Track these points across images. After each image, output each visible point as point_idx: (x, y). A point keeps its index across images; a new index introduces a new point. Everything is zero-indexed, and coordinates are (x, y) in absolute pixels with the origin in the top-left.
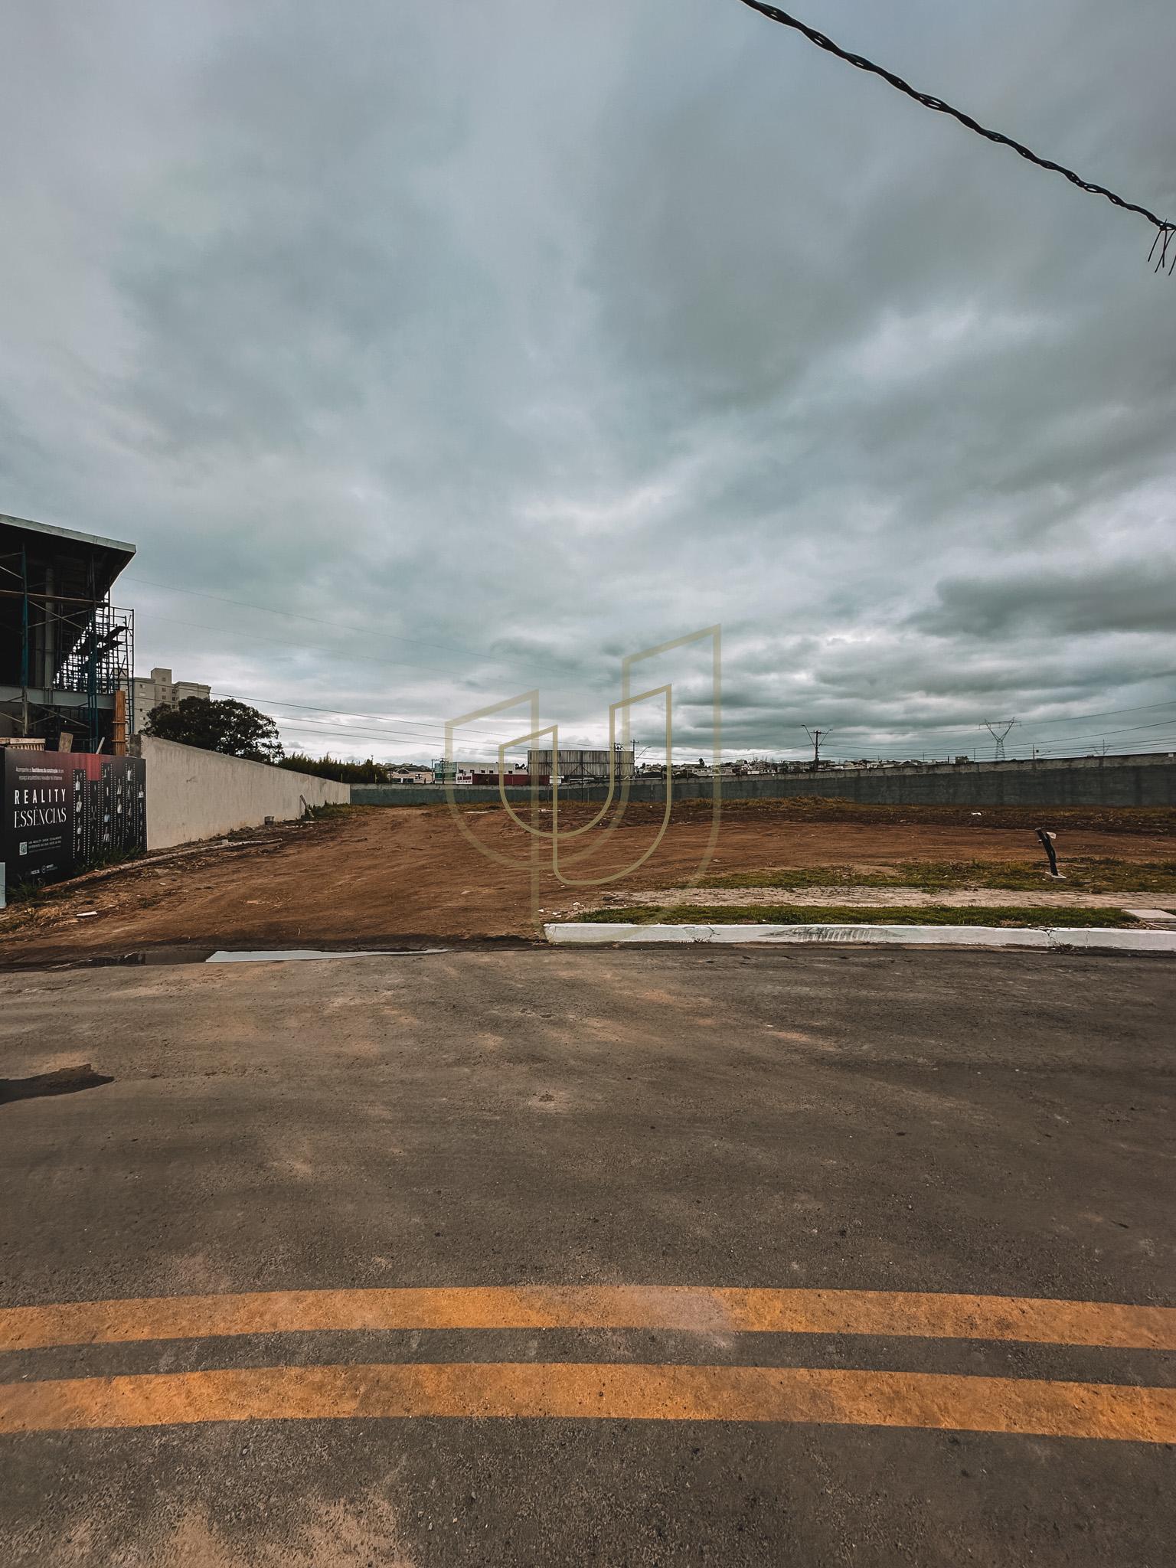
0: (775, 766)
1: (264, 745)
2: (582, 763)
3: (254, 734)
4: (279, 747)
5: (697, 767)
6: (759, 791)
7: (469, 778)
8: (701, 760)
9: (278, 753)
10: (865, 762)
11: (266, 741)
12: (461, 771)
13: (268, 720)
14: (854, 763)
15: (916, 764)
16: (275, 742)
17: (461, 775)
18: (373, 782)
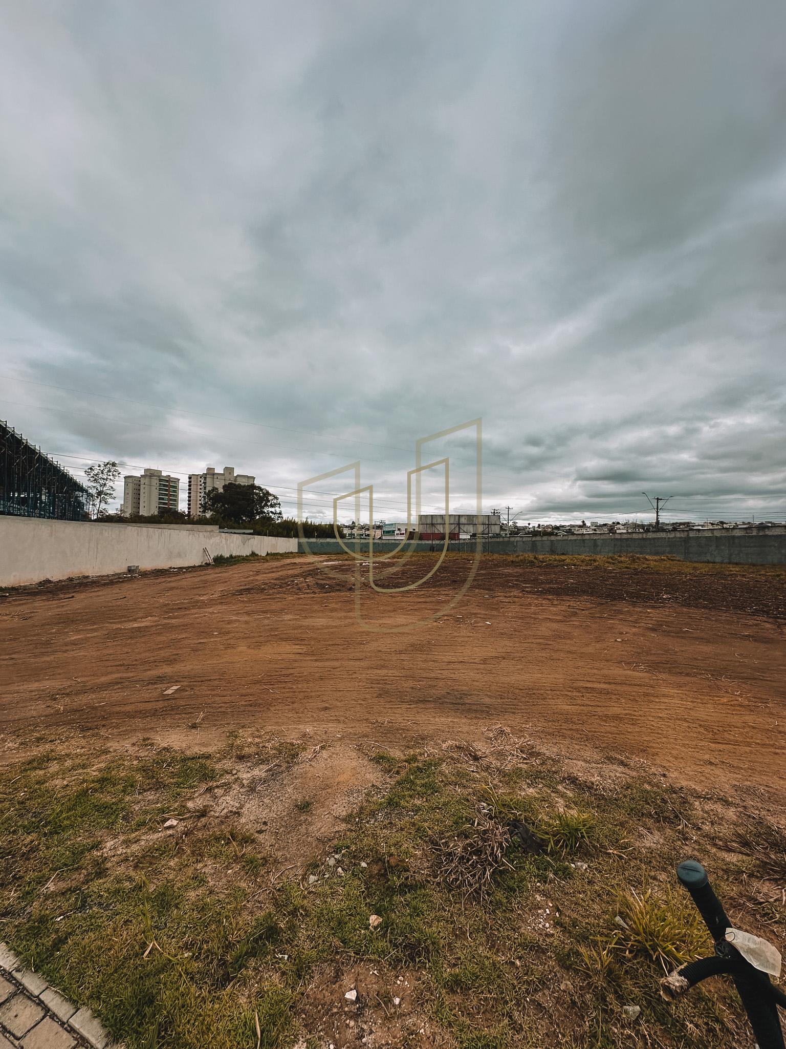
0: (643, 526)
1: (272, 512)
2: (459, 524)
3: (266, 505)
4: (280, 513)
5: (580, 526)
6: (599, 548)
7: (403, 534)
8: (583, 522)
9: (280, 517)
10: (722, 523)
11: (273, 510)
12: (399, 529)
13: (274, 496)
14: (712, 524)
15: (770, 525)
16: (278, 510)
17: (398, 532)
18: (313, 537)
